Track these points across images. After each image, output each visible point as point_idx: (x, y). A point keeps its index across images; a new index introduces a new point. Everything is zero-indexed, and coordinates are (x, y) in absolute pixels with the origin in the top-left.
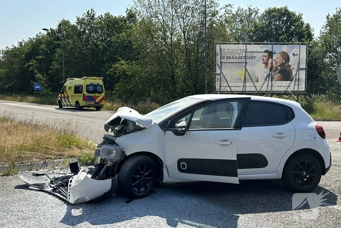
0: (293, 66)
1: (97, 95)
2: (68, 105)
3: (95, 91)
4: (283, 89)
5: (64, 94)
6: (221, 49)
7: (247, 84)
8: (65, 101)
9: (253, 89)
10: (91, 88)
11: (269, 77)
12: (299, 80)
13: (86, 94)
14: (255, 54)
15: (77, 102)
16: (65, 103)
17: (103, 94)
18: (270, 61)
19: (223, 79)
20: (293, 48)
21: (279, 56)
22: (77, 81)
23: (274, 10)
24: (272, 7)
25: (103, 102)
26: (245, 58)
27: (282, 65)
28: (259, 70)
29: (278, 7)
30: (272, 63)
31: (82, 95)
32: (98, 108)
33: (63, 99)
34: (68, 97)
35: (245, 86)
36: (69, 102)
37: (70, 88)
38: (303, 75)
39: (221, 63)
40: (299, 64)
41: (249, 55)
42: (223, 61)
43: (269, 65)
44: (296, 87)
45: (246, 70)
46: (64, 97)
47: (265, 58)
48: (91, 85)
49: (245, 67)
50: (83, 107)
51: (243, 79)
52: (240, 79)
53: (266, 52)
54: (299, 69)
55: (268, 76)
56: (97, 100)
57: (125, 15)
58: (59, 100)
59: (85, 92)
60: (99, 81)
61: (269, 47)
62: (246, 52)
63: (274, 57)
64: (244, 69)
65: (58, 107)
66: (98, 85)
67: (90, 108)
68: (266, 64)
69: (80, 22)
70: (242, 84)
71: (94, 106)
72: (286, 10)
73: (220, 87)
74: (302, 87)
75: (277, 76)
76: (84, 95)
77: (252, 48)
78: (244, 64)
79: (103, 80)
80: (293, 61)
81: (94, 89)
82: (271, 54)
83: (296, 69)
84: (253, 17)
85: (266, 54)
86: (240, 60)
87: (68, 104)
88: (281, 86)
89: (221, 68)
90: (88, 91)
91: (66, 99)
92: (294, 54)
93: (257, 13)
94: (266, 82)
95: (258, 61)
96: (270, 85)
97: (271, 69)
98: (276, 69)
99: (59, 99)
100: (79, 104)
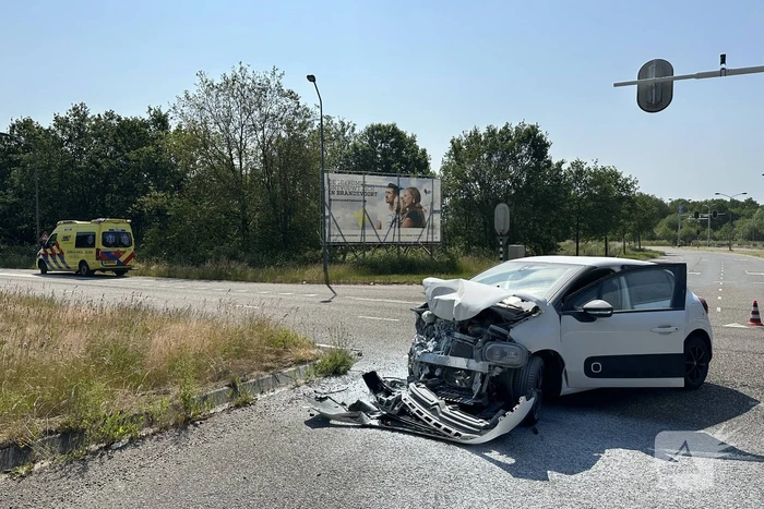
0: (425, 208)
1: (122, 249)
2: (60, 268)
3: (118, 243)
4: (413, 239)
5: (52, 250)
6: (329, 180)
7: (367, 232)
8: (55, 262)
9: (375, 239)
10: (111, 239)
11: (396, 223)
12: (433, 227)
13: (103, 248)
14: (376, 190)
15: (83, 263)
16: (55, 266)
17: (132, 248)
18: (396, 200)
19: (333, 225)
20: (424, 182)
21: (407, 192)
22: (82, 226)
23: (379, 128)
24: (376, 123)
25: (132, 262)
26: (364, 193)
27: (412, 205)
28: (382, 212)
29: (385, 123)
30: (398, 202)
31: (94, 250)
32: (121, 273)
33: (49, 257)
34: (61, 255)
35: (363, 235)
36: (63, 262)
37: (66, 238)
38: (437, 219)
39: (330, 200)
40: (432, 204)
41: (368, 190)
42: (332, 197)
43: (395, 205)
44: (430, 236)
45: (365, 211)
46: (53, 255)
47: (389, 196)
48: (111, 232)
49: (364, 207)
50: (95, 271)
51: (361, 225)
52: (357, 225)
53: (390, 186)
54: (433, 212)
55: (394, 221)
56: (122, 259)
57: (147, 117)
58: (40, 260)
59: (99, 244)
60: (124, 226)
61: (394, 180)
62: (364, 185)
63: (401, 195)
64: (362, 210)
65: (39, 271)
66: (123, 232)
67: (108, 273)
68: (392, 203)
69: (61, 123)
70: (359, 232)
71: (113, 270)
72: (395, 129)
73: (330, 236)
74: (438, 237)
75: (406, 221)
76: (98, 250)
77: (371, 180)
78: (362, 203)
79: (131, 224)
80: (425, 201)
81: (115, 239)
82: (396, 189)
83: (428, 211)
84: (347, 134)
85: (391, 190)
86: (357, 198)
87: (62, 265)
88: (410, 234)
89: (329, 209)
90: (105, 243)
91: (57, 257)
92: (426, 191)
93: (353, 129)
94: (392, 229)
95: (381, 199)
96: (397, 233)
97: (398, 211)
98: (405, 210)
99: (41, 257)
100: (87, 266)
